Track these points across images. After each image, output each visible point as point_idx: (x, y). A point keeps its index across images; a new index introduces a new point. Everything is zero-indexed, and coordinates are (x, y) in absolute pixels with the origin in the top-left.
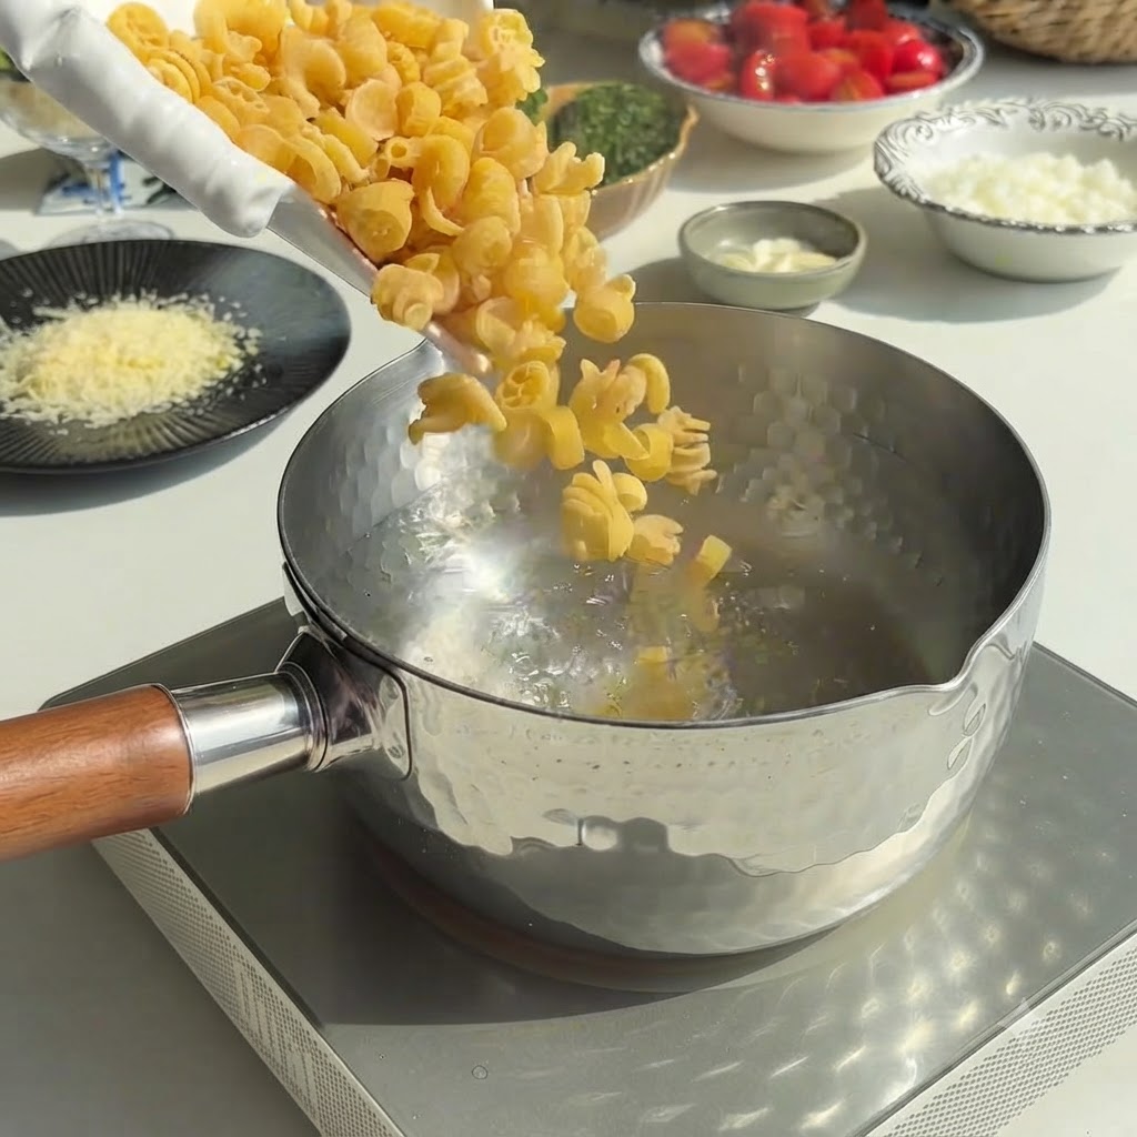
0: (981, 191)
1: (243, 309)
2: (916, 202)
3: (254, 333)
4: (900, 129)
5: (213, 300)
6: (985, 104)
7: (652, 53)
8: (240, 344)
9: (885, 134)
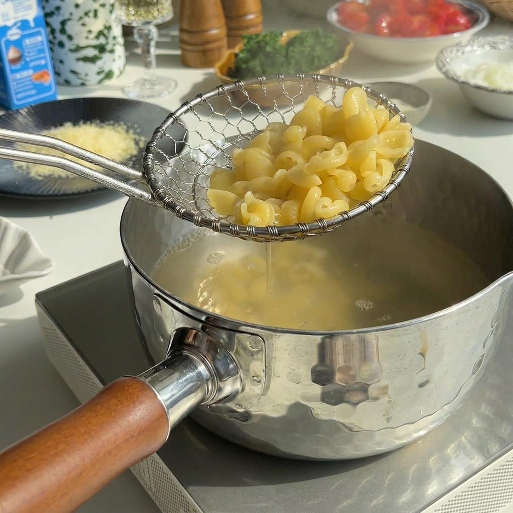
0: (487, 78)
1: (139, 127)
2: (457, 81)
3: (143, 139)
4: (449, 50)
5: (125, 124)
6: (490, 39)
7: (333, 17)
8: (137, 143)
9: (442, 52)
